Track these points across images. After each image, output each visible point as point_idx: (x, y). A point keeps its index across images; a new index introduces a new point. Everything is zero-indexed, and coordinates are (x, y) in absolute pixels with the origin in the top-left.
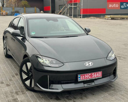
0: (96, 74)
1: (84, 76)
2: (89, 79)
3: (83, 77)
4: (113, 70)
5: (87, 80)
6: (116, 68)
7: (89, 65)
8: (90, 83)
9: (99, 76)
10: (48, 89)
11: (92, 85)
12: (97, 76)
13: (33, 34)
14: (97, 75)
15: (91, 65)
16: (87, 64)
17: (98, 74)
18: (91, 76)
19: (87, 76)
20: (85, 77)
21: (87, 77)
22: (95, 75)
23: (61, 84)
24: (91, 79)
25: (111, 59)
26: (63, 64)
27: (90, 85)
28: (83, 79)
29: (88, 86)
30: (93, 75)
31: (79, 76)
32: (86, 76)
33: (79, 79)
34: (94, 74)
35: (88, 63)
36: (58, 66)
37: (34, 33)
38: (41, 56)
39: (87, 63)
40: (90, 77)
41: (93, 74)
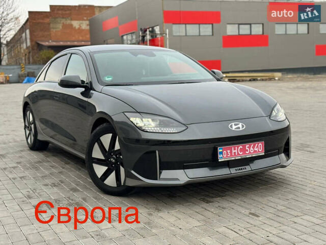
0: (253, 148)
1: (229, 151)
2: (240, 158)
3: (227, 152)
4: (284, 144)
5: (237, 158)
6: (288, 139)
7: (237, 128)
8: (242, 167)
9: (259, 151)
10: (157, 180)
11: (245, 170)
12: (255, 151)
13: (108, 79)
14: (255, 149)
15: (241, 129)
16: (234, 127)
17: (258, 147)
18: (244, 150)
19: (236, 151)
20: (231, 152)
21: (235, 153)
22: (251, 149)
23: (184, 168)
24: (244, 156)
25: (279, 120)
26: (184, 128)
27: (241, 171)
28: (227, 156)
29: (238, 172)
30: (247, 149)
31: (221, 150)
32: (233, 151)
33: (220, 156)
34: (249, 148)
35: (235, 125)
36: (176, 131)
37: (110, 79)
38: (139, 113)
39: (233, 124)
40: (241, 153)
41: (247, 146)
